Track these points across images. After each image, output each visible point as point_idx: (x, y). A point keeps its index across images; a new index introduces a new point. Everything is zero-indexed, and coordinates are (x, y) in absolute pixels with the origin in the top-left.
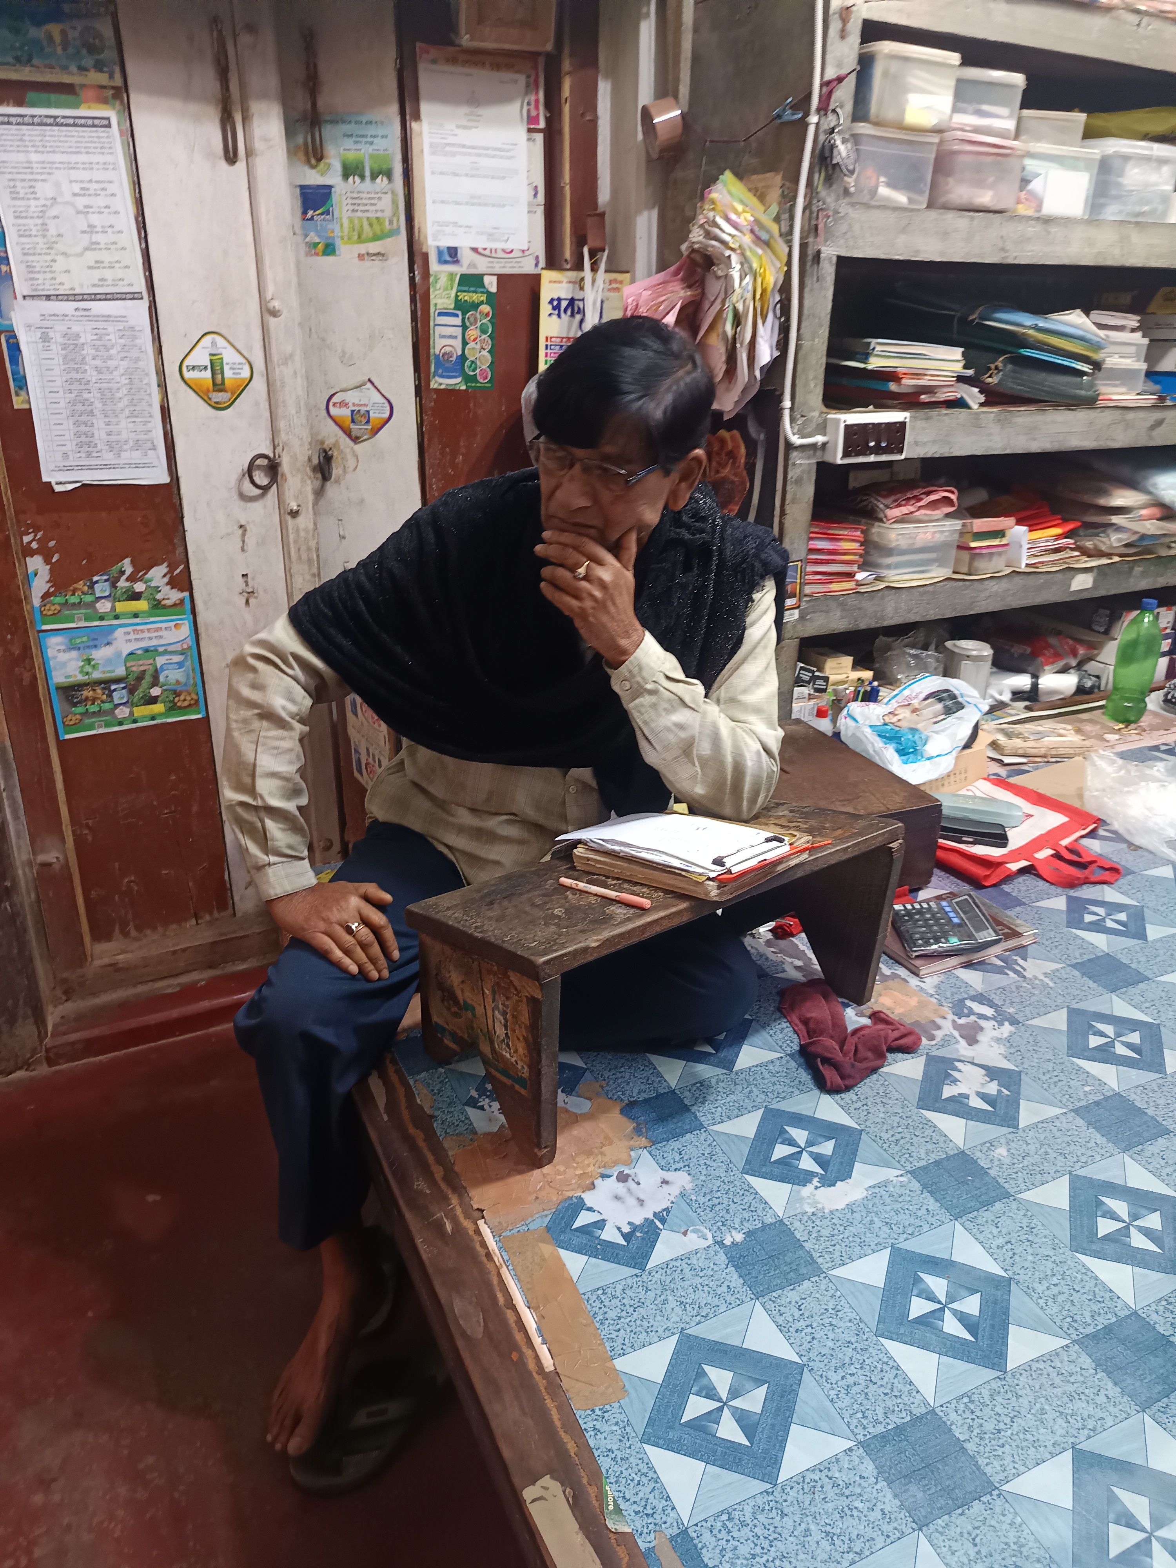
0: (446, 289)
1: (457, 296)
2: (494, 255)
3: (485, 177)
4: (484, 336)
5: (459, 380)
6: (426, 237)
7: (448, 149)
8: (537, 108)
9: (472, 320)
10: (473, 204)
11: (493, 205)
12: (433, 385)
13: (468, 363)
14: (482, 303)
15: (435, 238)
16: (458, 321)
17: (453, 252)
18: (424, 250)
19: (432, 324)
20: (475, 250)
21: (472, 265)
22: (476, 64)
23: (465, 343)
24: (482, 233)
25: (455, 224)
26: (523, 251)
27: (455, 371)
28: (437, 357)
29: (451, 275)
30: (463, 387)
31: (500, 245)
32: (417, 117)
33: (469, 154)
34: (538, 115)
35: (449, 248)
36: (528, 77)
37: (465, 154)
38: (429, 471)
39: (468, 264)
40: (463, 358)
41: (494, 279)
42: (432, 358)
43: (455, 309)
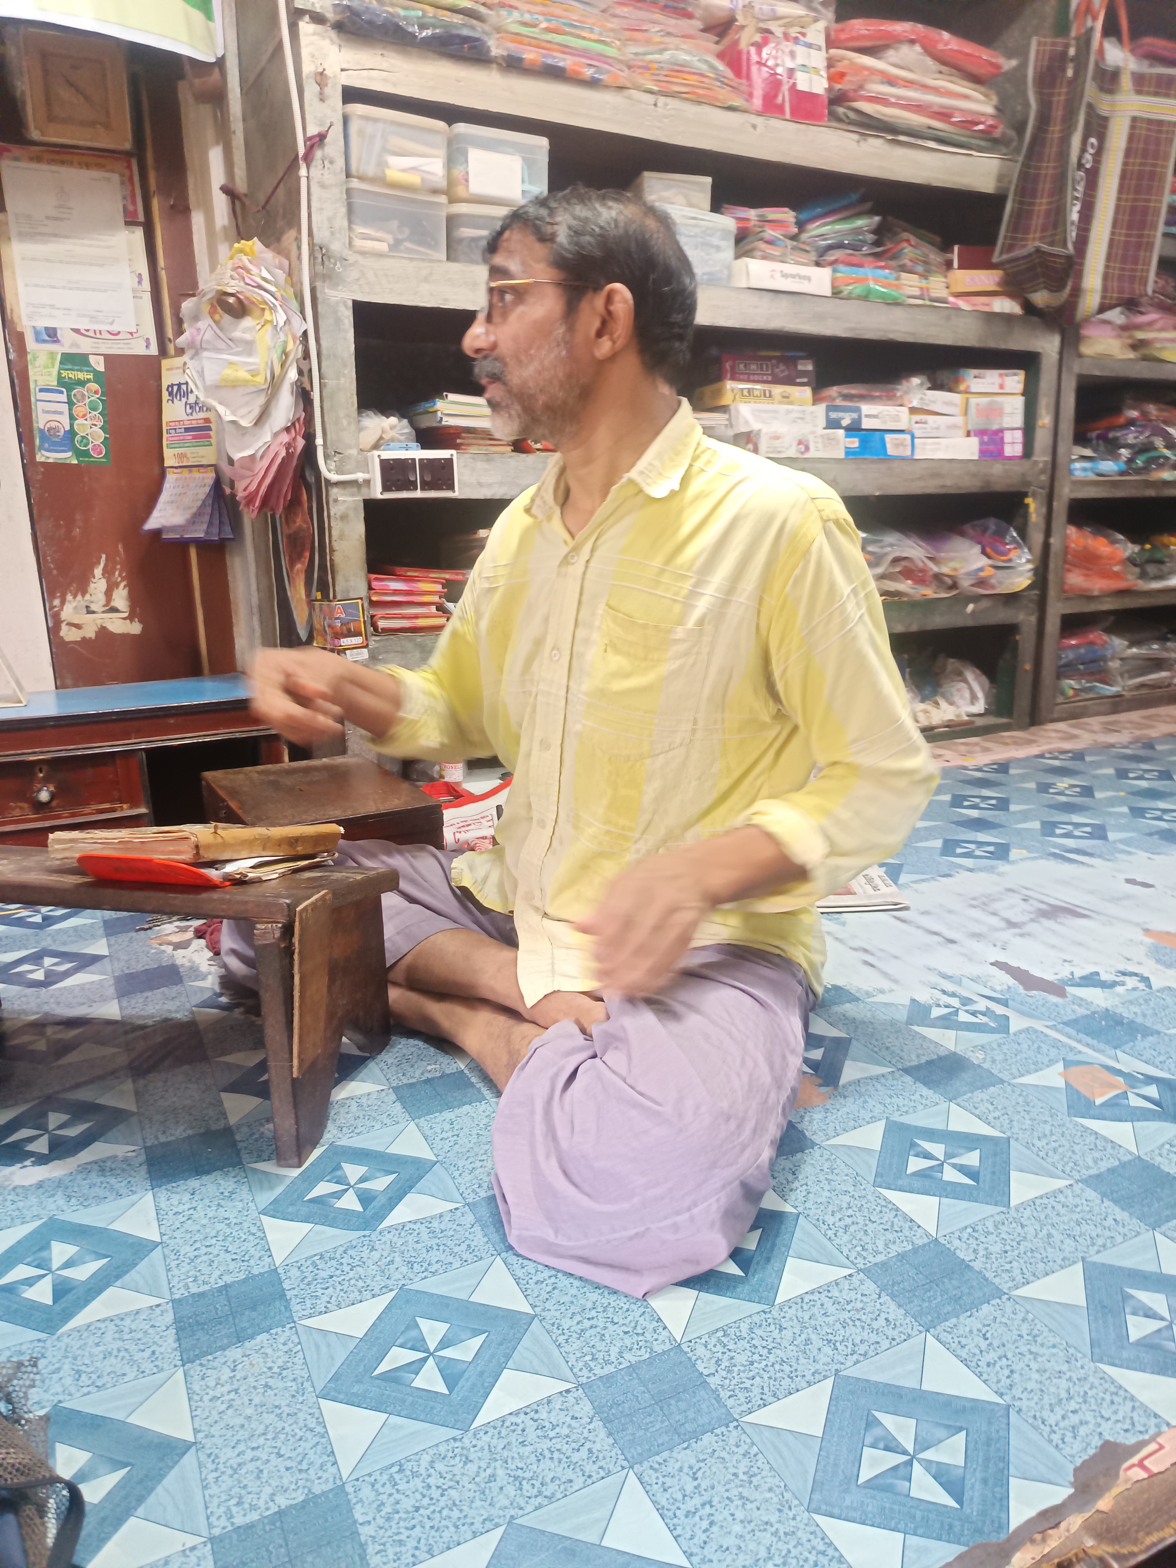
0: (46, 367)
4: (94, 413)
5: (69, 454)
6: (20, 318)
10: (70, 289)
11: (94, 290)
13: (78, 438)
17: (52, 334)
18: (19, 329)
19: (33, 399)
21: (75, 344)
23: (72, 418)
24: (84, 316)
25: (52, 306)
26: (131, 334)
27: (64, 445)
30: (75, 462)
31: (104, 328)
36: (122, 175)
38: (42, 543)
39: (69, 344)
40: (72, 433)
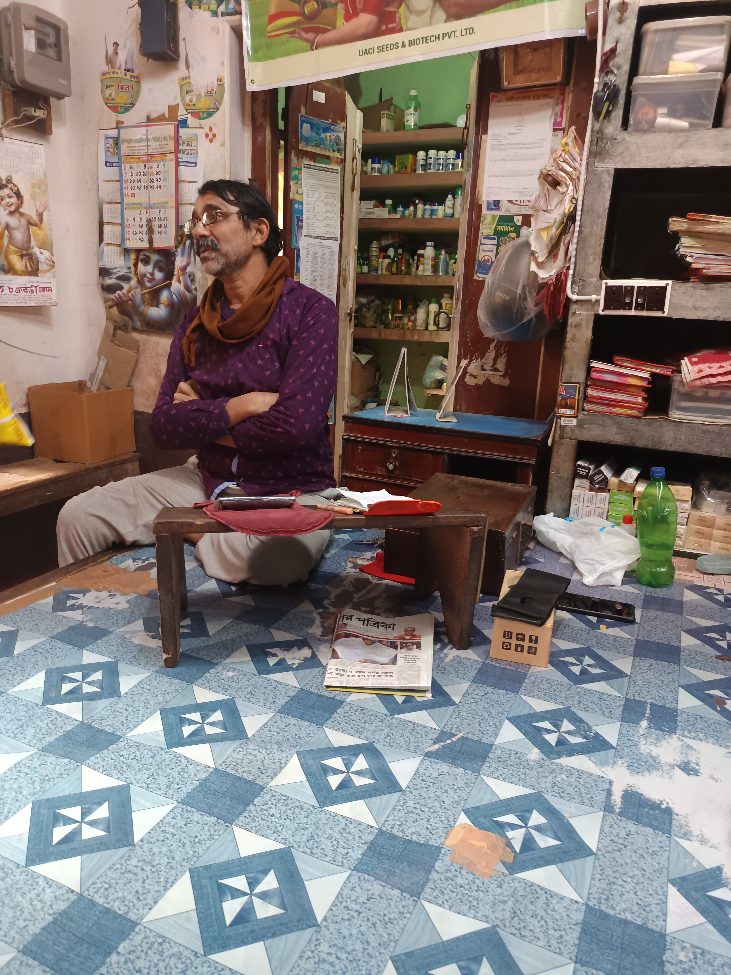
1: (496, 228)
2: (522, 204)
3: (522, 160)
7: (502, 147)
8: (561, 116)
9: (504, 241)
12: (475, 278)
14: (511, 231)
15: (487, 196)
16: (495, 242)
20: (510, 202)
22: (524, 98)
28: (480, 262)
29: (494, 217)
32: (485, 132)
33: (514, 148)
34: (562, 121)
35: (494, 201)
37: (511, 149)
41: (520, 218)
42: (477, 263)
43: (494, 235)
